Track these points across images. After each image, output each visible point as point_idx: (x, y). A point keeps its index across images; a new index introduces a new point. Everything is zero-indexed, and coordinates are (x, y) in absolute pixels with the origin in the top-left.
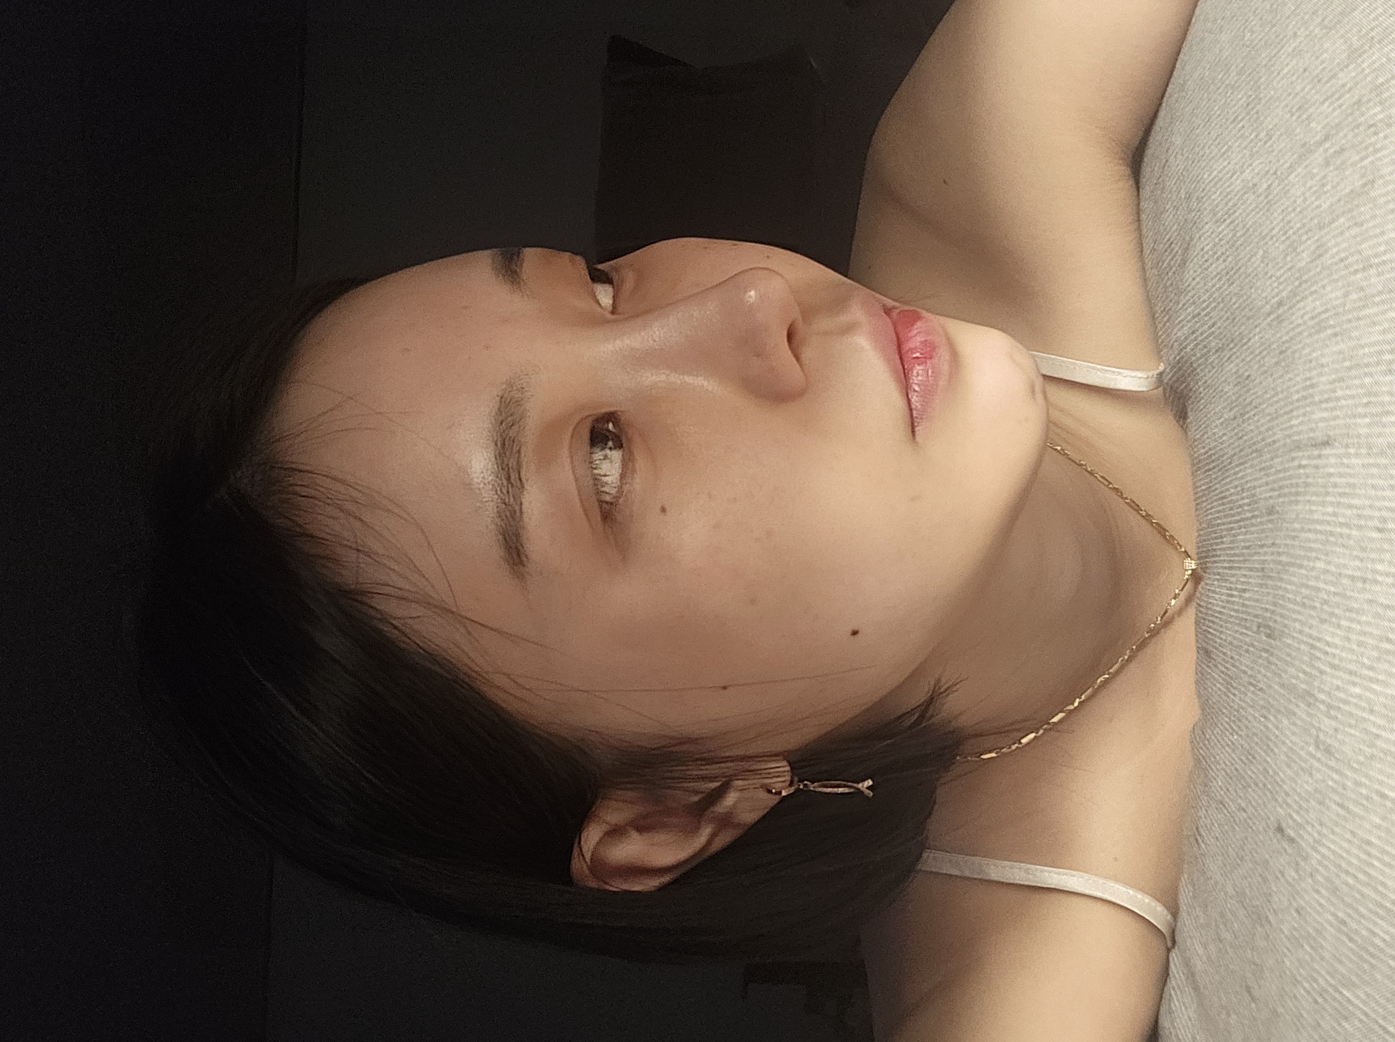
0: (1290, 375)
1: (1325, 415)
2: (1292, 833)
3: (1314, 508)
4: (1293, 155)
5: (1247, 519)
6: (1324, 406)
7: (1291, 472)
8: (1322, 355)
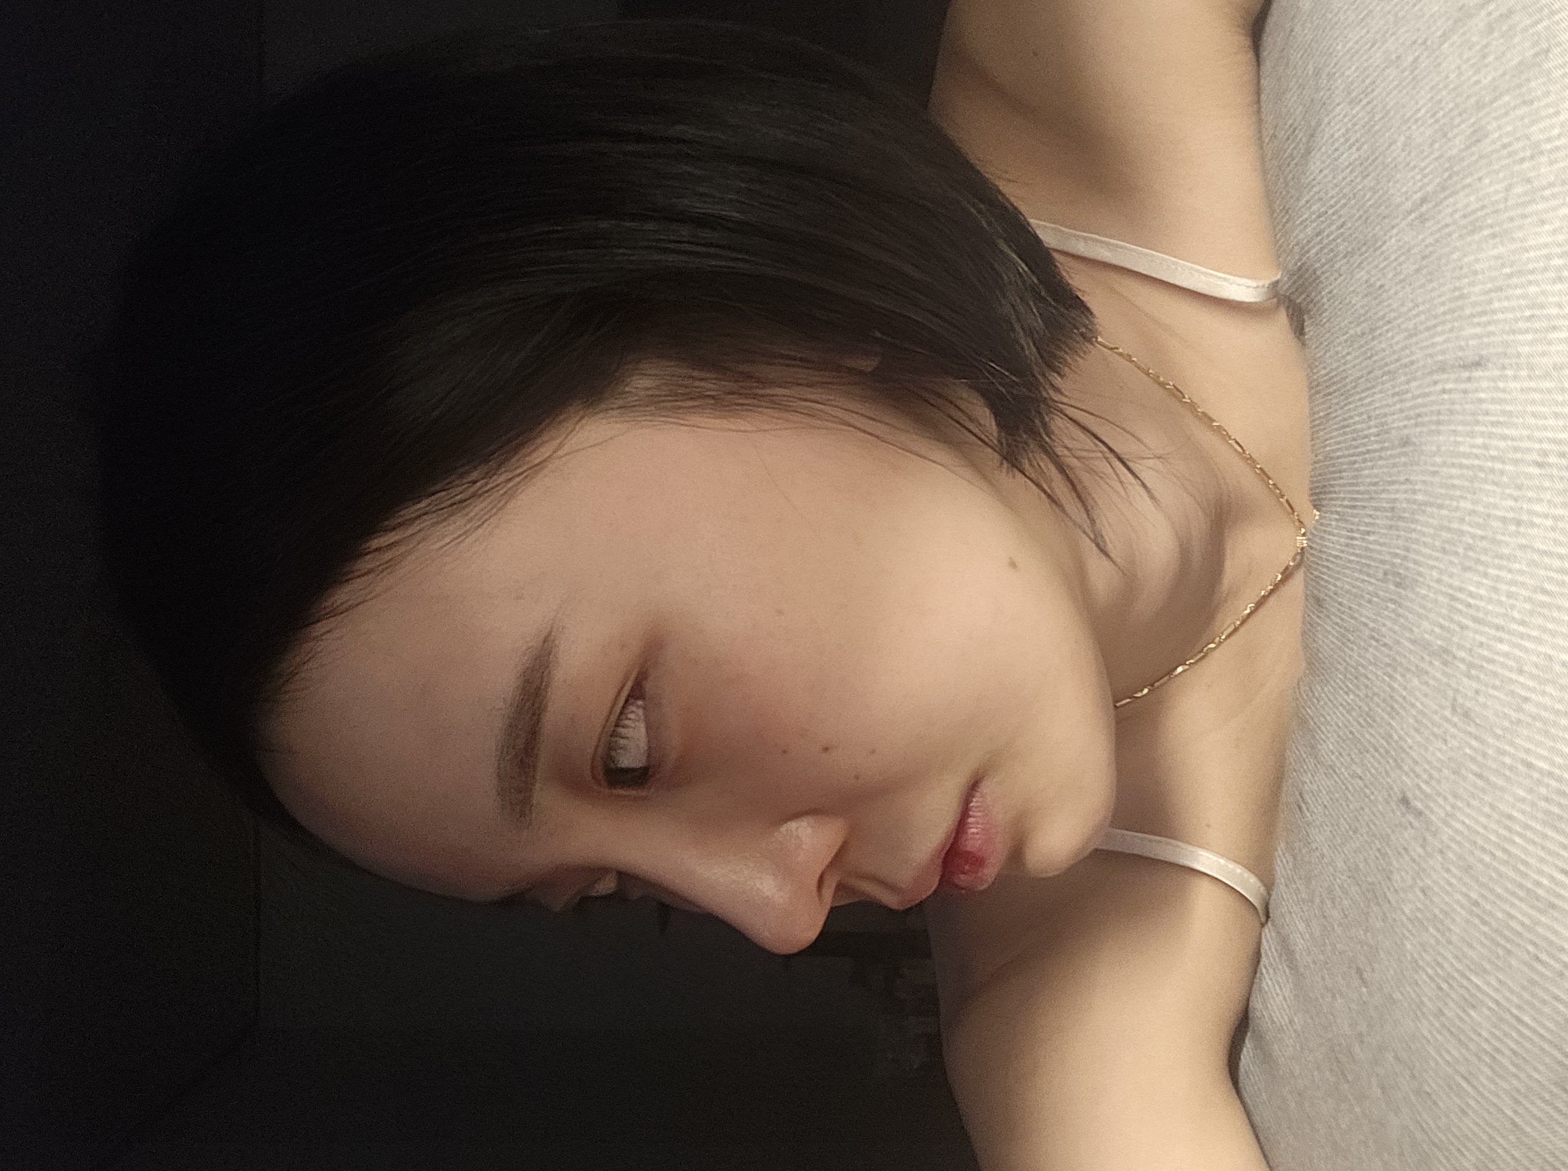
0: (1435, 284)
1: (1478, 330)
2: (1419, 805)
3: (1459, 439)
4: (1448, 19)
5: (1375, 451)
6: (1476, 320)
7: (1433, 398)
8: (1477, 261)
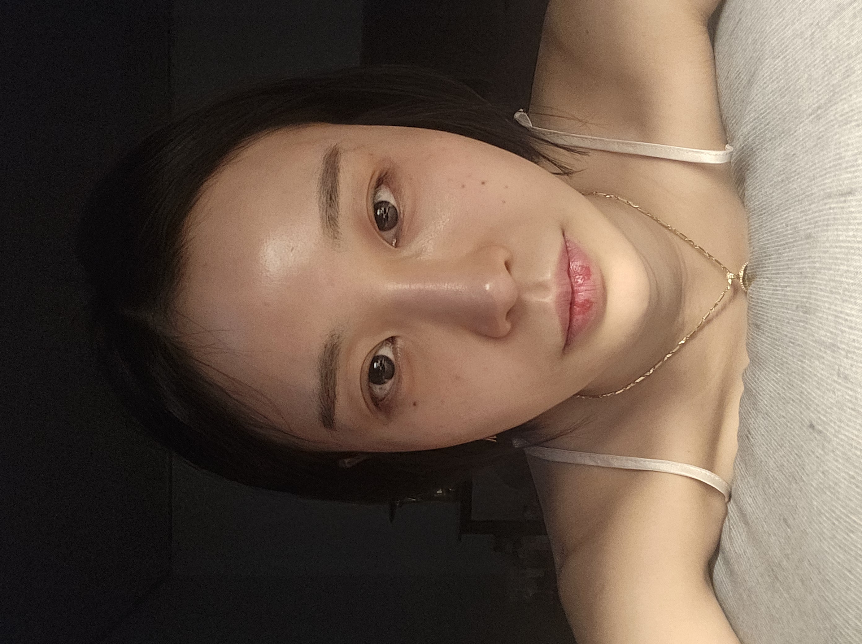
0: (825, 152)
1: (849, 175)
2: (820, 428)
3: (840, 233)
4: (831, 11)
5: (790, 243)
6: (849, 170)
7: (825, 212)
8: (849, 138)
